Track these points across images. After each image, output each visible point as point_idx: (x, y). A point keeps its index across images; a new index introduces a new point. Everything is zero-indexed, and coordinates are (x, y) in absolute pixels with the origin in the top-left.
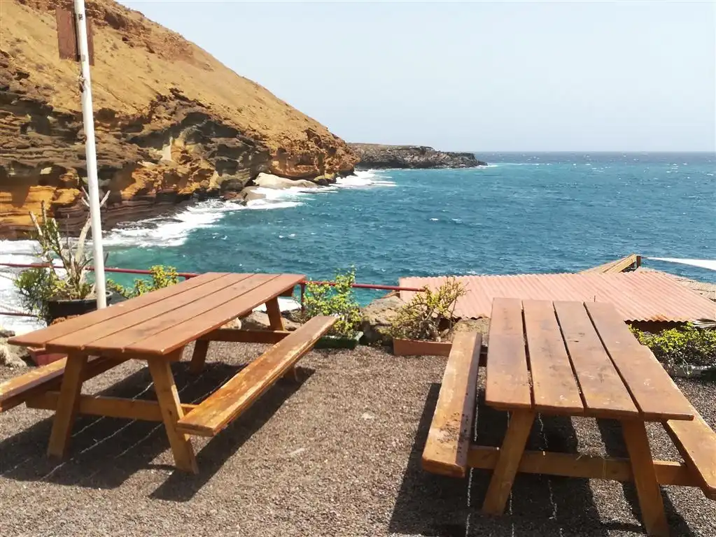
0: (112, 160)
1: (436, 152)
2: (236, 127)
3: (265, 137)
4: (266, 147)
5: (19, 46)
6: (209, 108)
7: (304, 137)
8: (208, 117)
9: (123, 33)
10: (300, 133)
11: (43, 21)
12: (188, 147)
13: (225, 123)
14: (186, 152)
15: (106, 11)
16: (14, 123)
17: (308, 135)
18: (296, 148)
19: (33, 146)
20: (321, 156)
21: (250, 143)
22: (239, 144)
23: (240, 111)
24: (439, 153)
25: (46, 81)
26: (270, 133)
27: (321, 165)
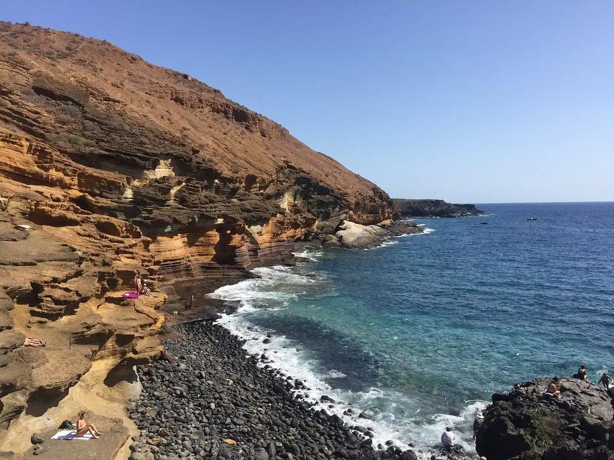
0: (262, 212)
1: (447, 204)
2: (329, 187)
3: (346, 194)
4: (348, 201)
5: (185, 133)
6: (309, 174)
7: (371, 193)
8: (309, 180)
9: (245, 123)
10: (369, 191)
11: (196, 116)
12: (296, 202)
13: (321, 184)
14: (295, 206)
15: (233, 108)
16: (196, 185)
17: (374, 192)
18: (367, 202)
19: (211, 202)
20: (383, 207)
21: (338, 198)
22: (332, 200)
23: (327, 176)
24: (449, 205)
25: (208, 156)
26: (349, 191)
27: (383, 213)
